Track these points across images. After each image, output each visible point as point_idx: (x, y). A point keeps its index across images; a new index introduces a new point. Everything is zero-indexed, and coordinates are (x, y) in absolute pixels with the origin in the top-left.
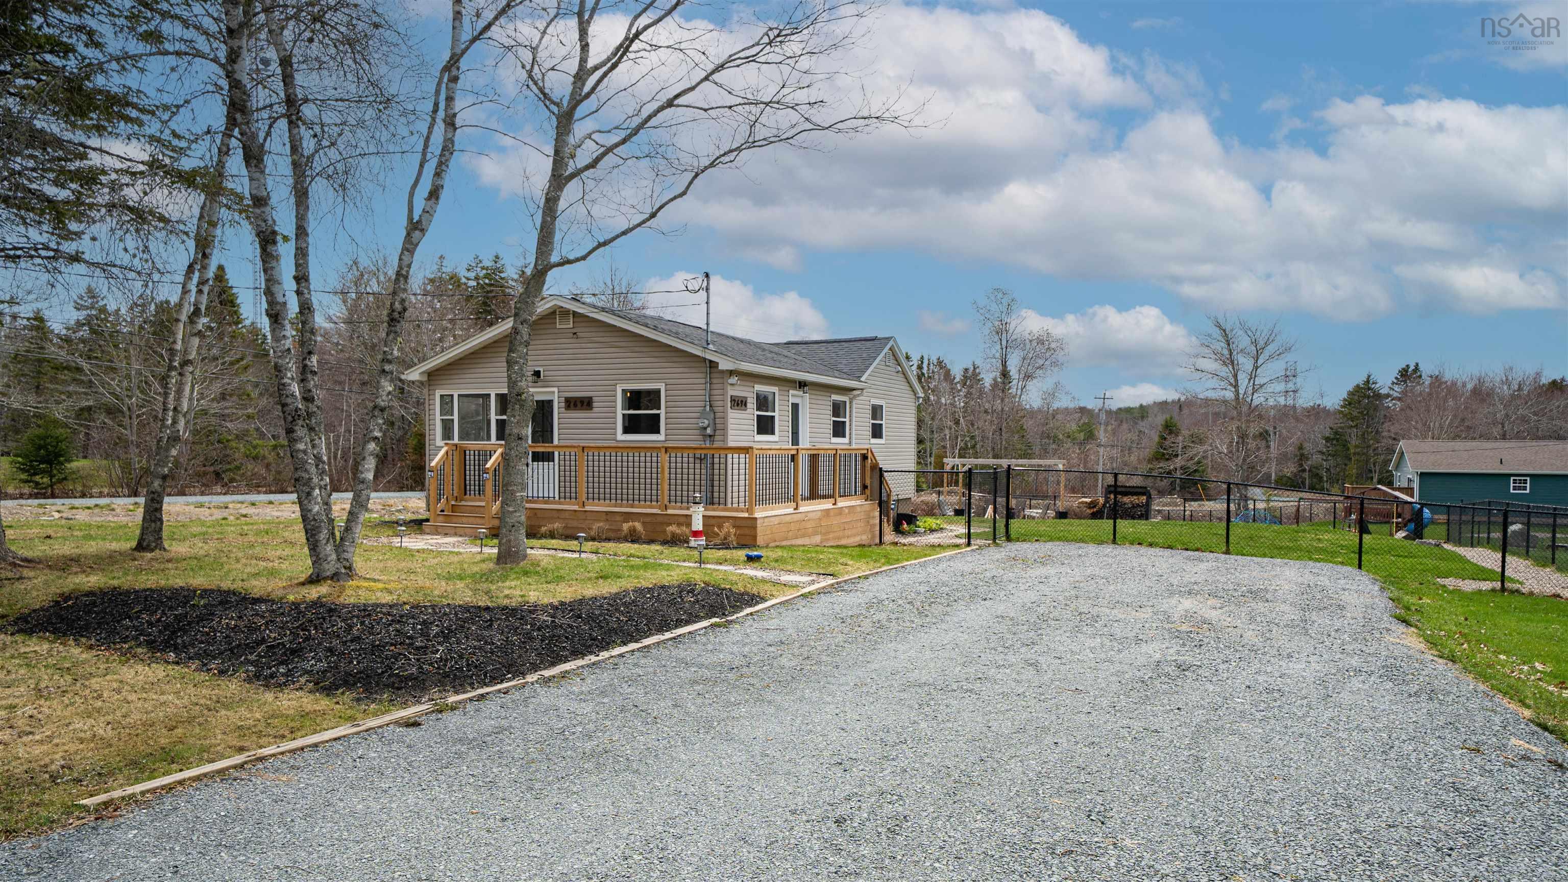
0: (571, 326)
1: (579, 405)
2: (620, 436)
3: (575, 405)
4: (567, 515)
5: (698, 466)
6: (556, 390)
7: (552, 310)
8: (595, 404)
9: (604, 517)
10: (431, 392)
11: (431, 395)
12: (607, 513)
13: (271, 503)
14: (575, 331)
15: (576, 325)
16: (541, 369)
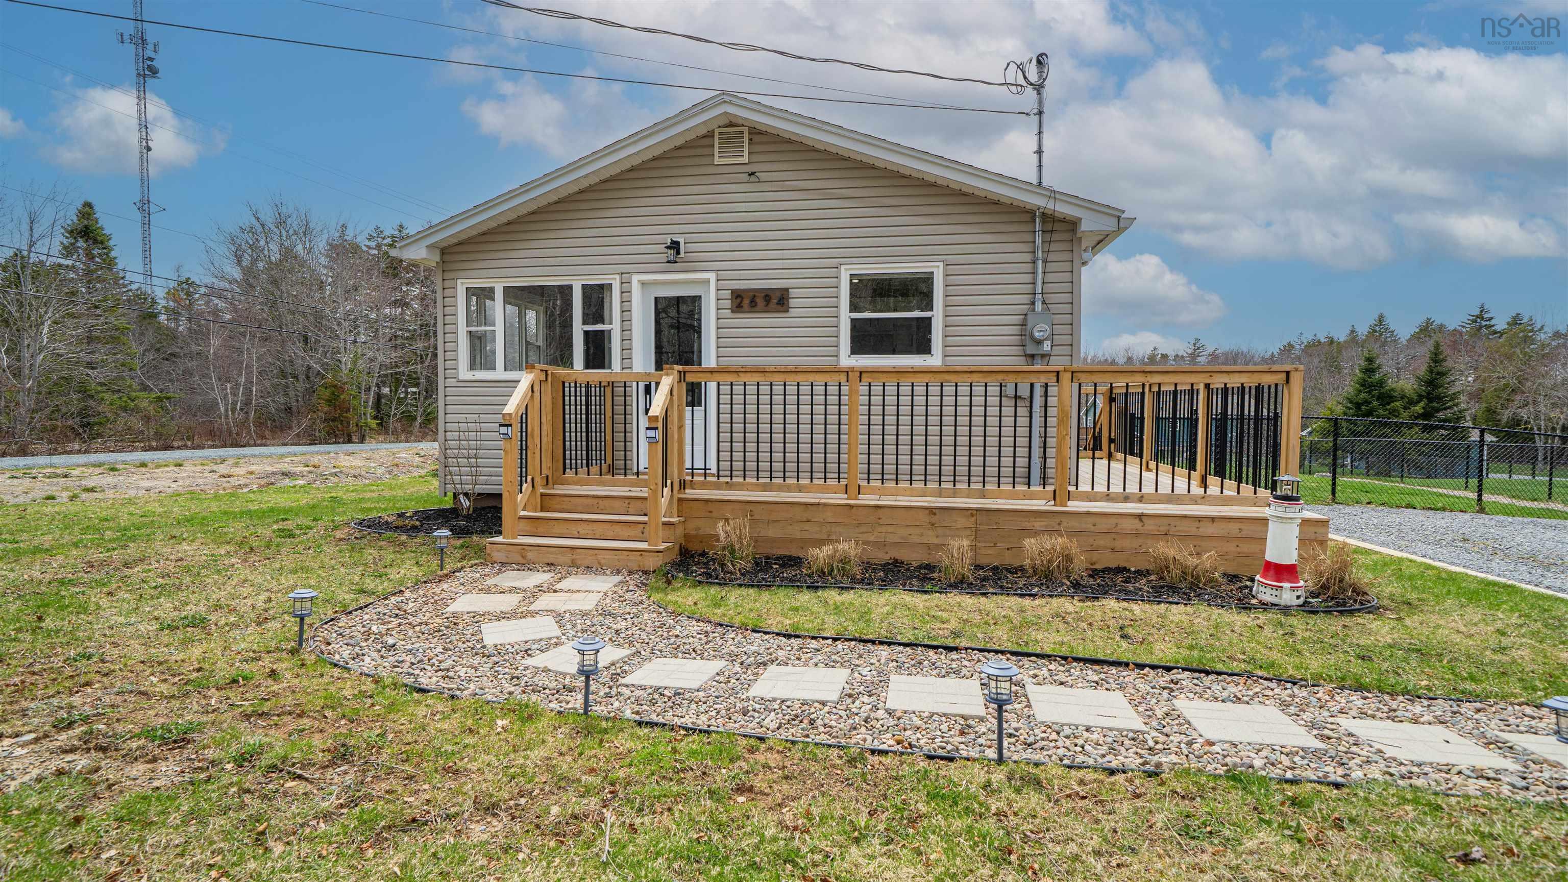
0: (745, 159)
1: (760, 302)
2: (847, 360)
3: (753, 303)
4: (829, 516)
5: (1008, 411)
6: (712, 276)
7: (703, 131)
8: (793, 302)
9: (924, 518)
10: (448, 284)
11: (449, 289)
12: (932, 511)
13: (143, 465)
14: (750, 169)
15: (755, 158)
16: (681, 240)
